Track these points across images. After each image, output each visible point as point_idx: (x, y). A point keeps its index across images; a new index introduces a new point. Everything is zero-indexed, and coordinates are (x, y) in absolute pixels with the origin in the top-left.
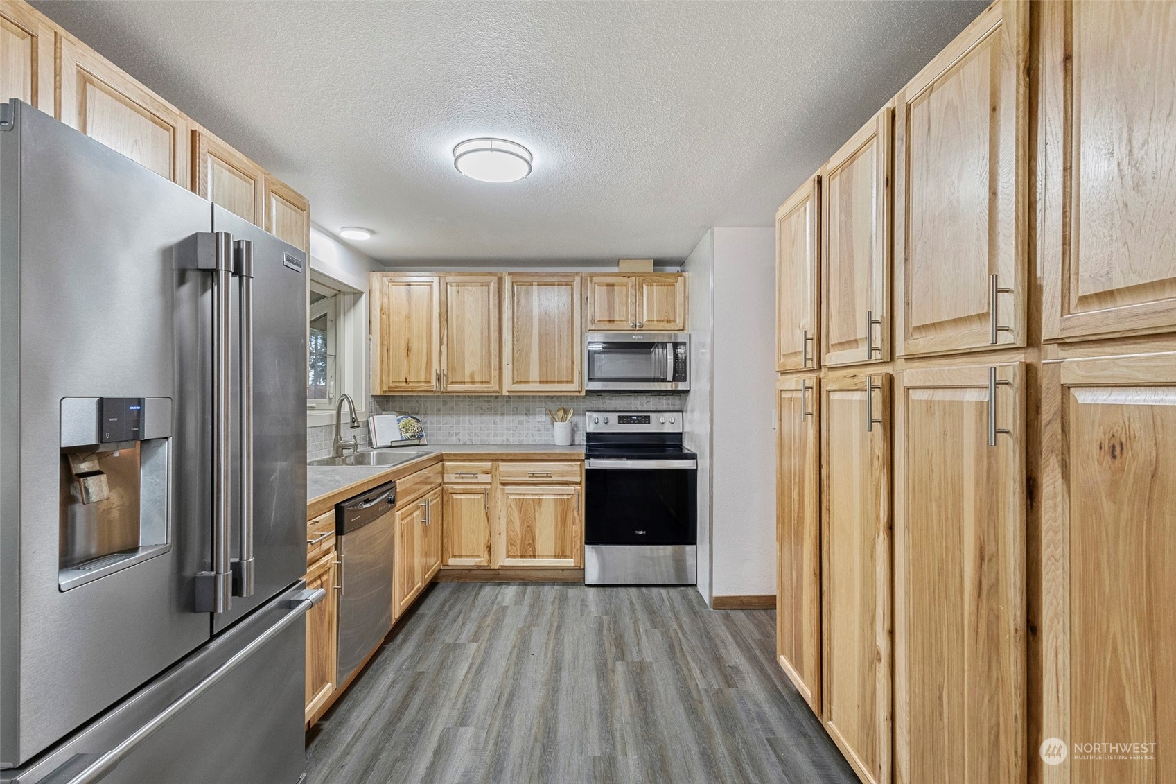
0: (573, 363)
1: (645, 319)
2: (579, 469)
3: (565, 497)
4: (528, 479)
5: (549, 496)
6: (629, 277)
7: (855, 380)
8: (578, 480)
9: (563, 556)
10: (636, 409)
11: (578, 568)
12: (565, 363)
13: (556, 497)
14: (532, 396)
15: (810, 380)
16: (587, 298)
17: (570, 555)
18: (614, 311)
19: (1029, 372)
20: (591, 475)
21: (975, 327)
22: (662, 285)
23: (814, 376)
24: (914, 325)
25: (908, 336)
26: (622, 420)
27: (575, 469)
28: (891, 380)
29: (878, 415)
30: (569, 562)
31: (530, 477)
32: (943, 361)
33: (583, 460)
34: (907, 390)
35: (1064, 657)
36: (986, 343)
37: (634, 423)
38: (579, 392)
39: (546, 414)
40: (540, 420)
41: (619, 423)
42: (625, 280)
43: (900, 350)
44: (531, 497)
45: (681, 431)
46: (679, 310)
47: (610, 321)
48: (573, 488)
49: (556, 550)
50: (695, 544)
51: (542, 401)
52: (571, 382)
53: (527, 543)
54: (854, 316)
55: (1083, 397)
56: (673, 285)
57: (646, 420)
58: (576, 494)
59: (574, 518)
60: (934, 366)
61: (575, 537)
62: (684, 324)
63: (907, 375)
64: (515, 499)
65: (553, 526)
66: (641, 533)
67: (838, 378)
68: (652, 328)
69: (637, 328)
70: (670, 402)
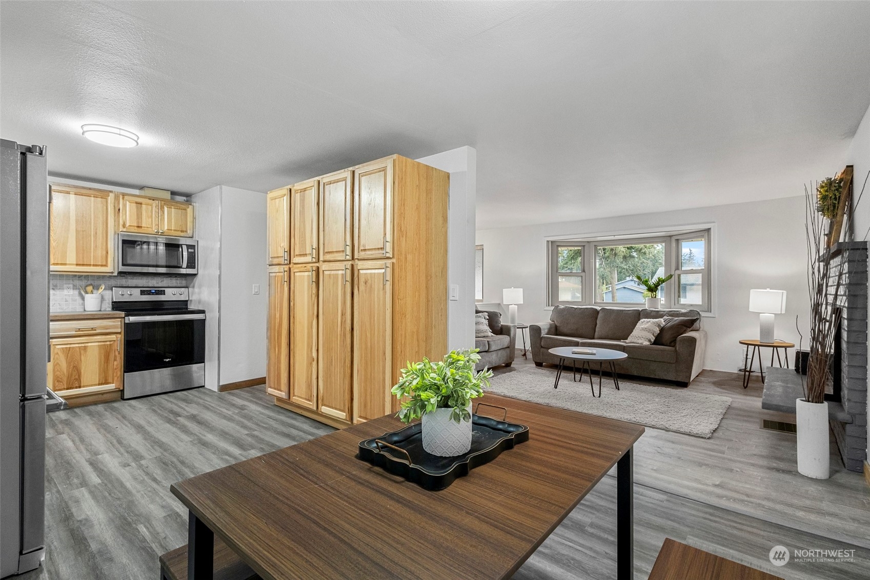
0: (107, 253)
1: (166, 228)
2: (120, 323)
3: (108, 343)
4: (74, 333)
5: (94, 344)
6: (153, 200)
7: (306, 268)
8: (119, 330)
9: (106, 383)
10: (152, 286)
11: (118, 390)
12: (100, 253)
13: (100, 344)
14: (66, 275)
15: (286, 268)
16: (119, 210)
17: (111, 381)
18: (142, 220)
19: (352, 266)
20: (128, 327)
21: (341, 254)
22: (177, 209)
23: (287, 266)
24: (326, 251)
25: (324, 254)
26: (142, 293)
27: (117, 323)
28: (318, 268)
29: (314, 280)
30: (111, 386)
31: (76, 331)
32: (333, 263)
33: (124, 318)
34: (323, 271)
35: (358, 331)
36: (344, 259)
37: (153, 295)
38: (112, 273)
39: (73, 289)
40: (68, 294)
41: (141, 295)
42: (151, 201)
43: (321, 259)
44: (77, 345)
45: (187, 299)
46: (189, 225)
47: (138, 227)
48: (115, 336)
49: (99, 381)
50: (204, 362)
51: (69, 279)
52: (106, 266)
53: (73, 378)
54: (305, 246)
55: (361, 272)
56: (186, 210)
57: (163, 293)
58: (118, 341)
59: (115, 356)
60: (331, 264)
61: (116, 369)
62: (193, 234)
63: (323, 267)
64: (62, 348)
65: (97, 364)
66: (168, 360)
67: (299, 267)
68: (171, 235)
69: (160, 234)
70: (178, 282)
